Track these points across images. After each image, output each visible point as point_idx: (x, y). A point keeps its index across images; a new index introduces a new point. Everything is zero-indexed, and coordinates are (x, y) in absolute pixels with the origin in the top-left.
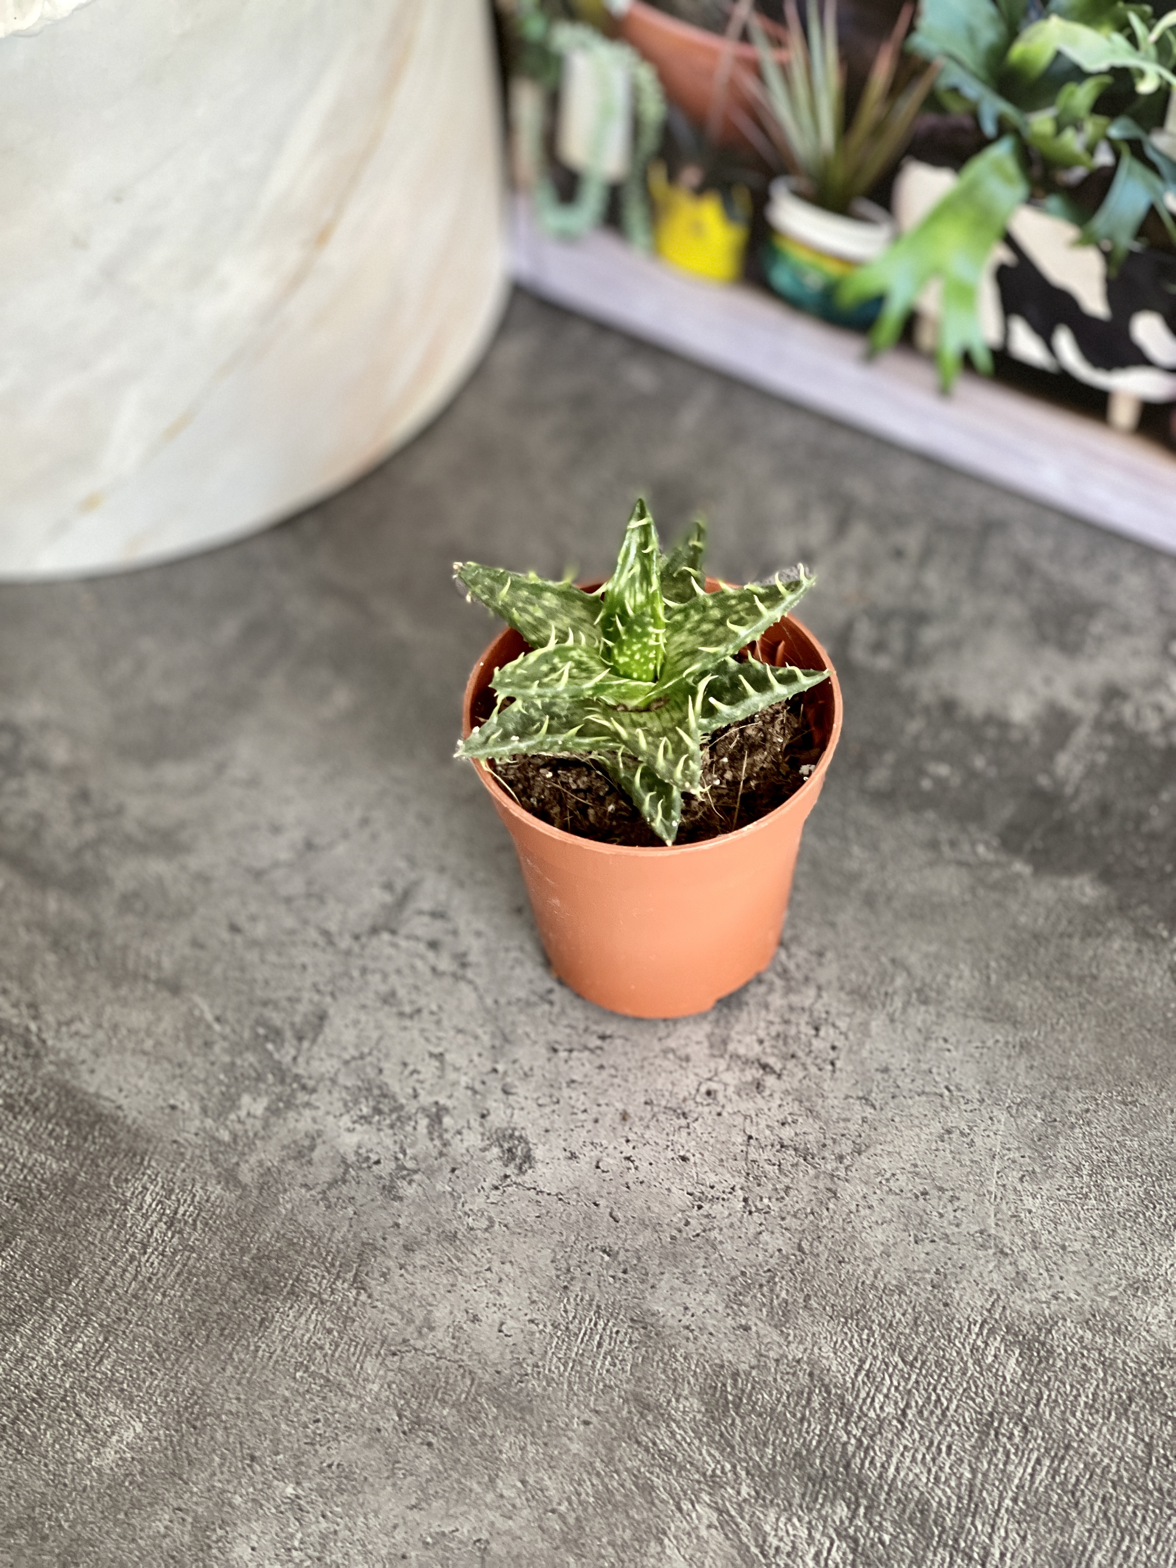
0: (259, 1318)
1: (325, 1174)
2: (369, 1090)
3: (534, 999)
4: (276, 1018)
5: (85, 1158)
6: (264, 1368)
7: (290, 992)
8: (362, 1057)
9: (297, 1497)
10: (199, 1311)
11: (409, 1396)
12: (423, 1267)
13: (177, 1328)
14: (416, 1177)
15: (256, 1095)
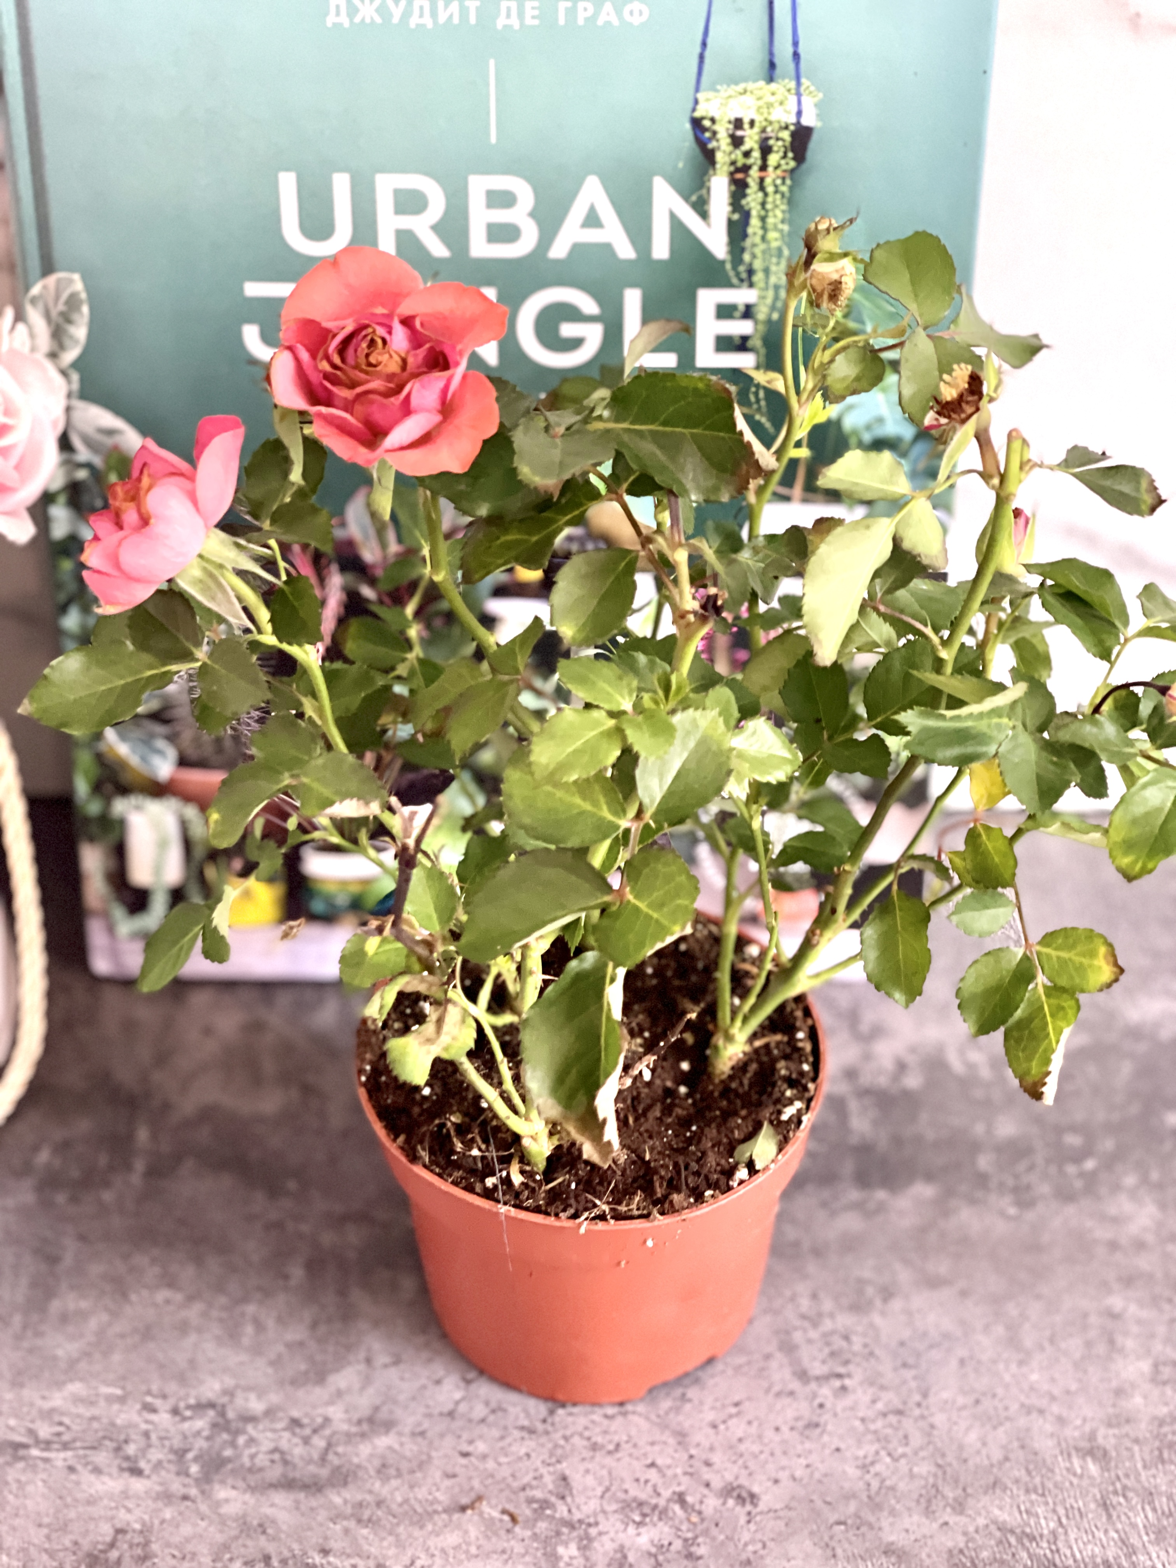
2: (629, 1506)
4: (538, 1494)
7: (531, 1475)
8: (608, 1489)
14: (700, 1540)
15: (566, 1544)
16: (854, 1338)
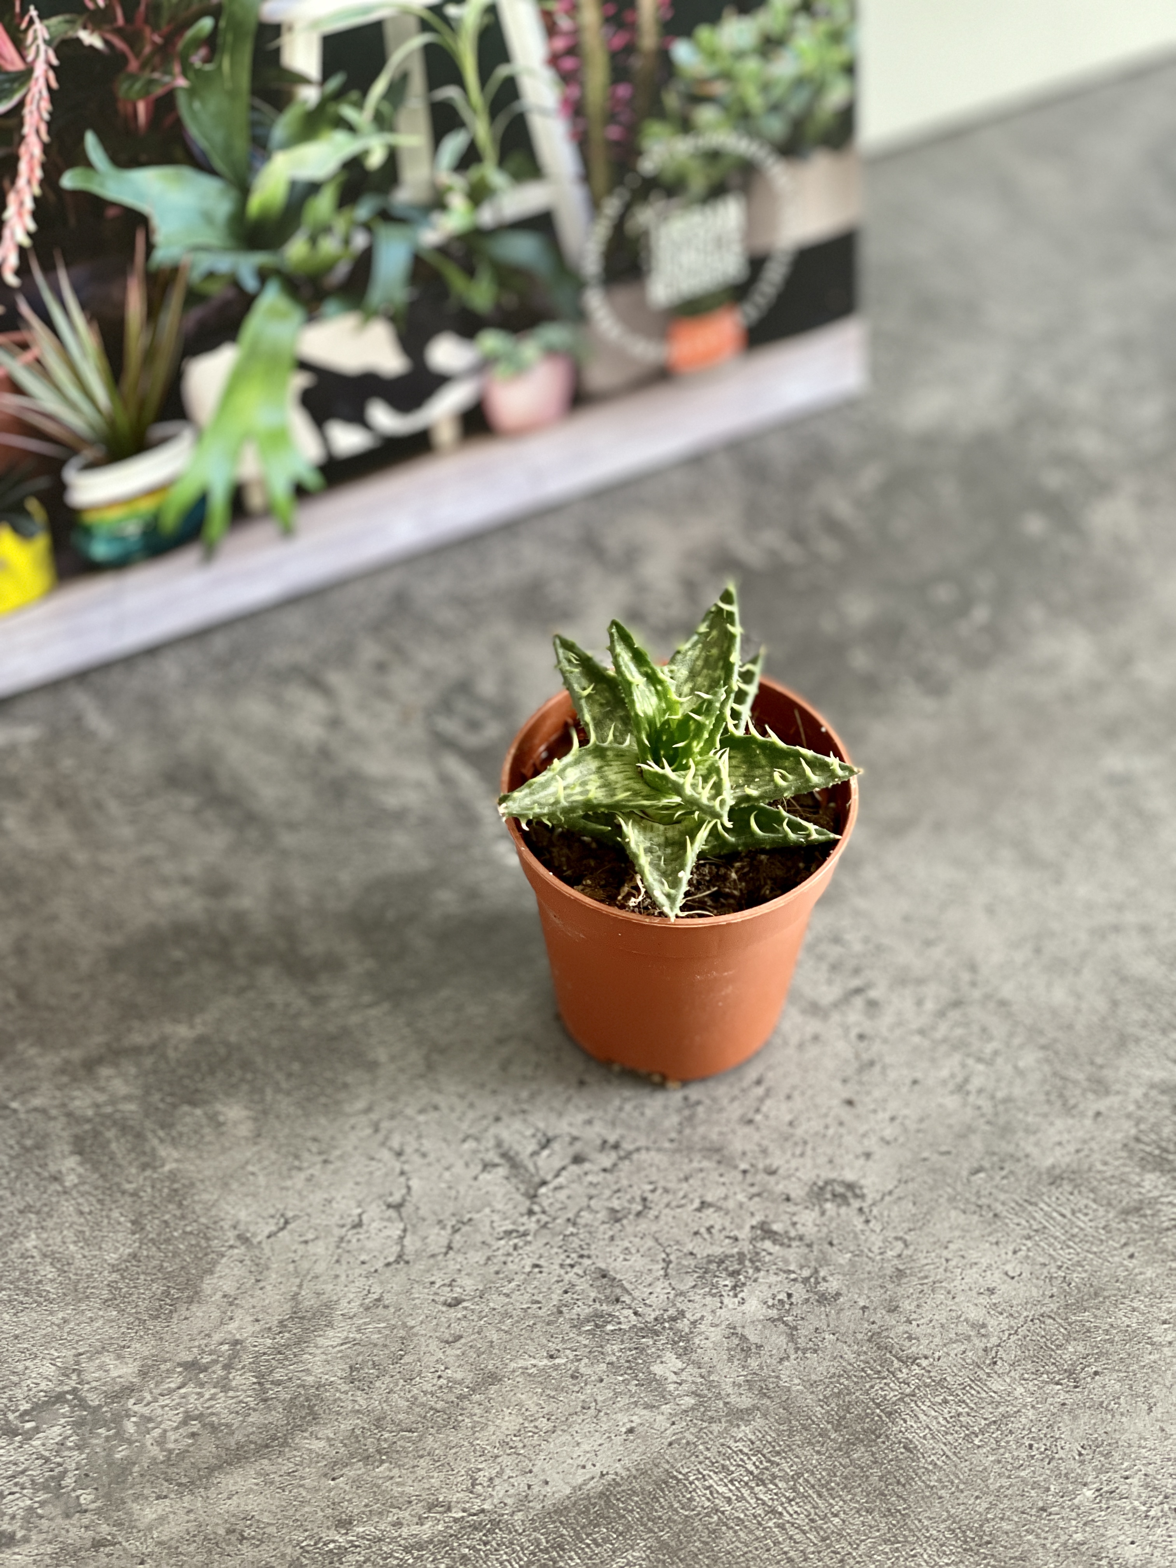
0: (903, 1450)
1: (778, 1340)
2: (707, 1271)
3: (687, 1113)
5: (645, 1525)
6: (956, 1466)
7: (558, 1290)
8: (667, 1263)
9: (1098, 1490)
10: (868, 1495)
11: (1042, 1369)
12: (918, 1306)
13: (877, 1517)
14: (822, 1273)
15: (659, 1359)
16: (848, 937)
